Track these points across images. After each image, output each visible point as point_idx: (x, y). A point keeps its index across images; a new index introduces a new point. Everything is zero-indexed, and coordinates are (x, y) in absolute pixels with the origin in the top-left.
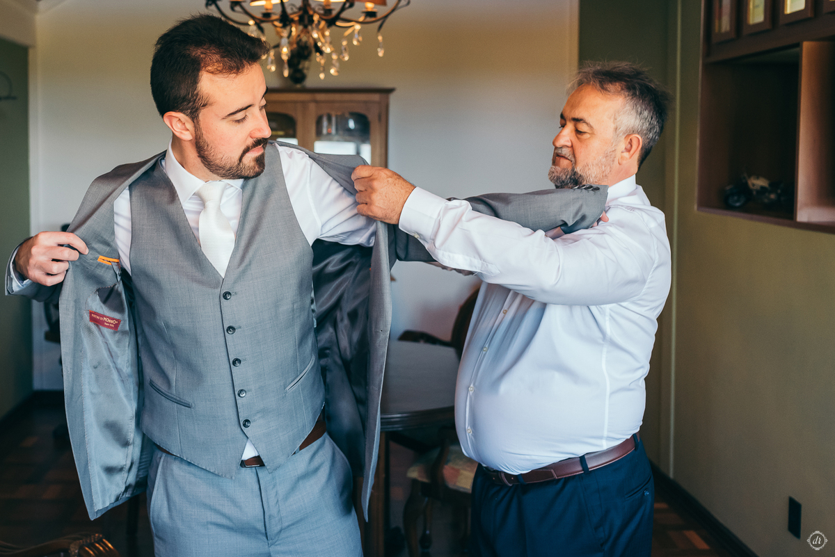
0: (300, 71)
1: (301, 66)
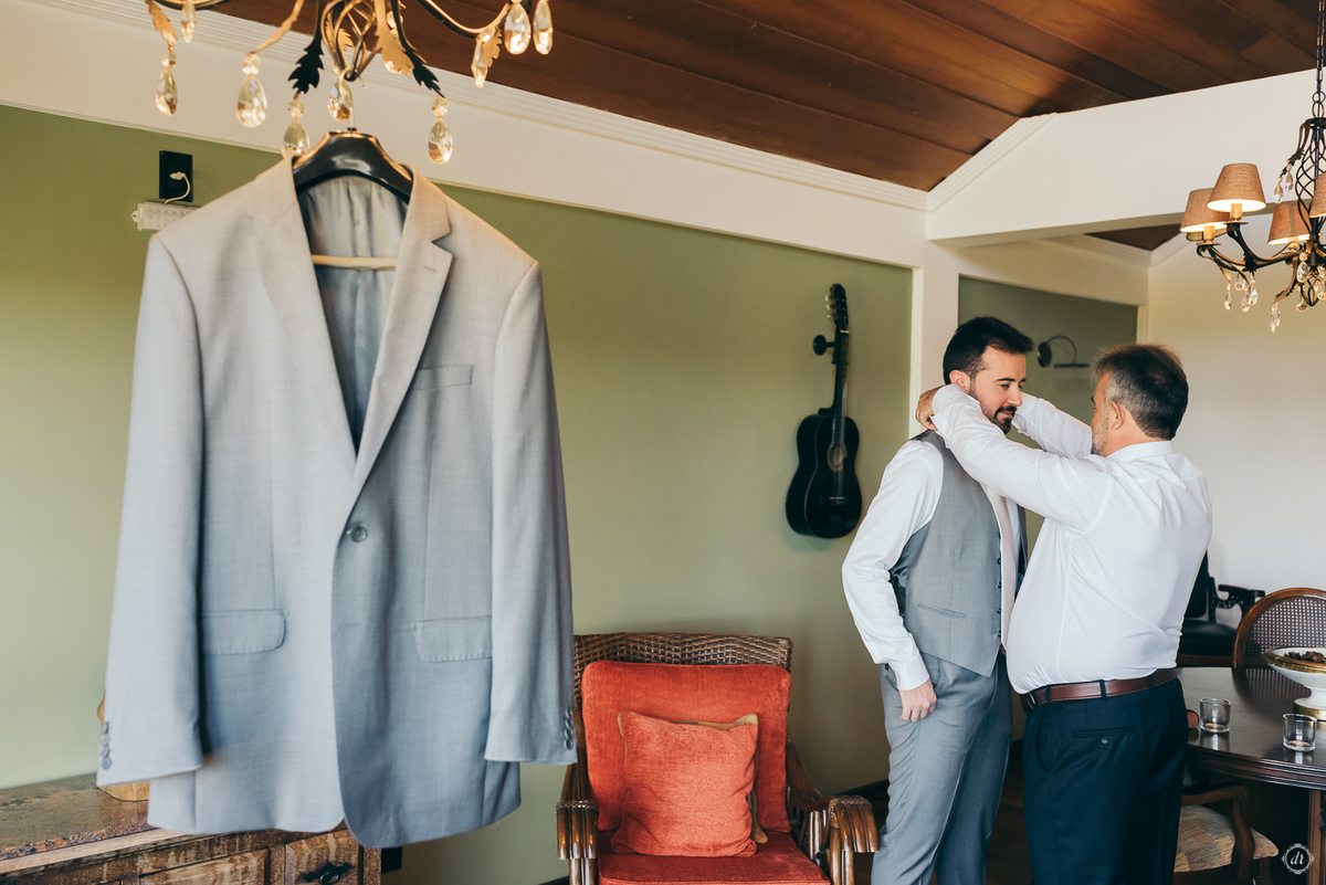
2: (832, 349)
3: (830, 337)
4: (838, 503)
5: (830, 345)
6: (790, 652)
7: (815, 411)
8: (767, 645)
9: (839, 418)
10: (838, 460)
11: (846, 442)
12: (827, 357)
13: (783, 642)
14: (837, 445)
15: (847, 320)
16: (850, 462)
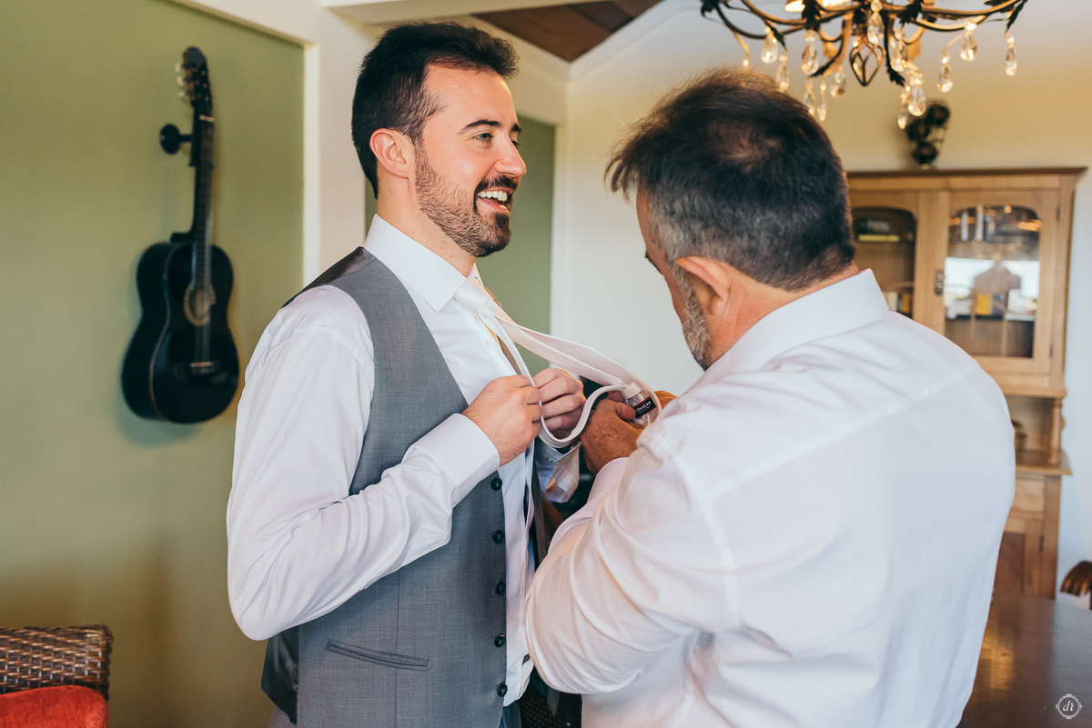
0: (930, 145)
1: (930, 138)
2: (187, 146)
3: (186, 127)
4: (204, 371)
5: (186, 138)
6: (107, 650)
7: (164, 237)
8: (66, 644)
9: (201, 247)
10: (201, 311)
11: (214, 282)
12: (182, 157)
13: (94, 635)
14: (199, 287)
15: (210, 102)
16: (220, 311)
